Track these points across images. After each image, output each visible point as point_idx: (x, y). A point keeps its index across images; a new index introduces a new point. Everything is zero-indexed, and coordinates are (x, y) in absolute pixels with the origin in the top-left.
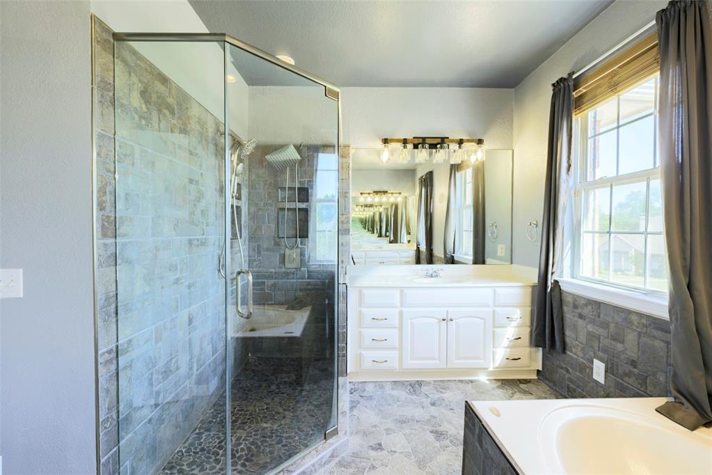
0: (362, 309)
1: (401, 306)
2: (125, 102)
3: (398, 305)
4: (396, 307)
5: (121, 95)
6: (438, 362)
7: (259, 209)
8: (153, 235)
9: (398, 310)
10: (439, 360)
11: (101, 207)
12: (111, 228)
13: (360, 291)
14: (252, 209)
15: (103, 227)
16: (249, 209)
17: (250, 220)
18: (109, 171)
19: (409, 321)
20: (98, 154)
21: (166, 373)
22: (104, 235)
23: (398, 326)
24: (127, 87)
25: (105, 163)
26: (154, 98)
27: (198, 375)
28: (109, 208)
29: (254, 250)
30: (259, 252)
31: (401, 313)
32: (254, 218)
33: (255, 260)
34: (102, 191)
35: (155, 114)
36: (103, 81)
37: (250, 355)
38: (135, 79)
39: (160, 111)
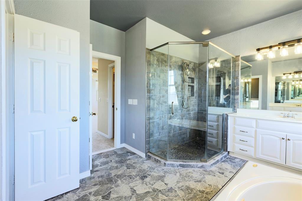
0: (235, 126)
1: (256, 127)
2: (153, 63)
3: (255, 127)
4: (254, 128)
5: (152, 62)
6: (279, 160)
7: (202, 86)
8: (159, 93)
9: (254, 130)
10: (280, 159)
11: (147, 87)
12: (149, 91)
13: (235, 118)
14: (199, 86)
15: (147, 91)
16: (198, 86)
17: (198, 90)
18: (149, 79)
19: (261, 136)
20: (147, 76)
21: (163, 129)
22: (148, 93)
23: (254, 136)
24: (153, 60)
25: (148, 78)
26: (160, 60)
27: (173, 134)
28: (149, 87)
29: (200, 101)
30: (201, 101)
31: (256, 131)
32: (200, 89)
33: (200, 104)
34: (147, 84)
35: (160, 64)
36: (148, 61)
37: (198, 138)
38: (155, 57)
39: (162, 63)
